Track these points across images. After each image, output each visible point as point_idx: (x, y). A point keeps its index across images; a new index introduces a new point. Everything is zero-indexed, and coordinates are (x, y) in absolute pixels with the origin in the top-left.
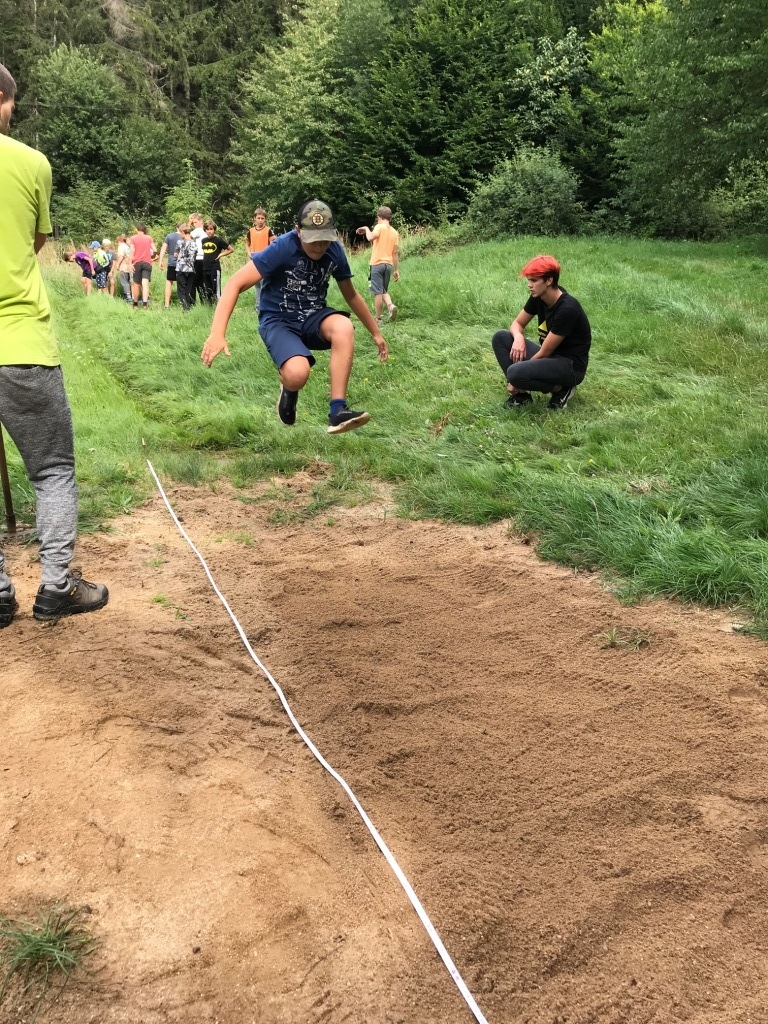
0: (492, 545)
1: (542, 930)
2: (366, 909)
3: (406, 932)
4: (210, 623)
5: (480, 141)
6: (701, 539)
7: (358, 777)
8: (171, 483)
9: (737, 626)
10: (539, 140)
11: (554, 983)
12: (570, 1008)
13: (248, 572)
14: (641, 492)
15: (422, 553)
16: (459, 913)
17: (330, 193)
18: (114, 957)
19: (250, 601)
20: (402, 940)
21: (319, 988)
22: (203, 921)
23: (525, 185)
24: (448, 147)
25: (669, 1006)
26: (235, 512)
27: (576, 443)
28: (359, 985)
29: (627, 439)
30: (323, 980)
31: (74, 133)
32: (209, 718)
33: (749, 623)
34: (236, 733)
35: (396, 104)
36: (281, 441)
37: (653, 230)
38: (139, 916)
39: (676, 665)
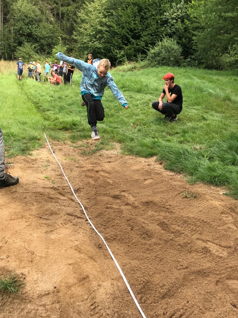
0: (150, 164)
1: (161, 285)
2: (107, 277)
3: (119, 284)
4: (62, 185)
5: (152, 36)
6: (214, 165)
7: (106, 236)
8: (51, 141)
9: (224, 193)
10: (170, 36)
11: (164, 301)
12: (168, 309)
13: (74, 170)
14: (197, 149)
15: (128, 166)
16: (136, 279)
17: (104, 50)
18: (30, 289)
19: (75, 179)
20: (118, 286)
21: (92, 300)
22: (57, 278)
23: (165, 50)
24: (142, 37)
25: (198, 310)
26: (71, 151)
27: (177, 133)
28: (104, 300)
29: (193, 133)
30: (93, 298)
31: (24, 27)
32: (61, 215)
33: (228, 192)
34: (69, 220)
35: (126, 22)
36: (86, 128)
37: (204, 66)
38: (38, 276)
39: (205, 204)
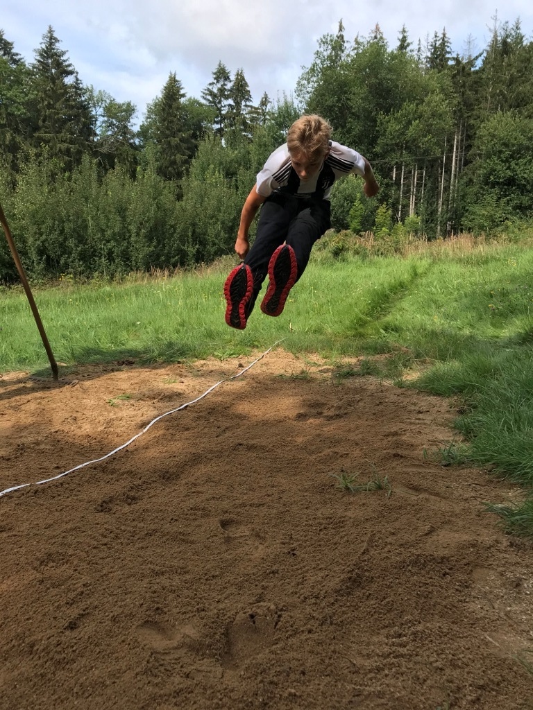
31: (499, 167)
